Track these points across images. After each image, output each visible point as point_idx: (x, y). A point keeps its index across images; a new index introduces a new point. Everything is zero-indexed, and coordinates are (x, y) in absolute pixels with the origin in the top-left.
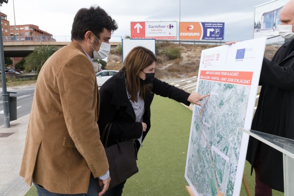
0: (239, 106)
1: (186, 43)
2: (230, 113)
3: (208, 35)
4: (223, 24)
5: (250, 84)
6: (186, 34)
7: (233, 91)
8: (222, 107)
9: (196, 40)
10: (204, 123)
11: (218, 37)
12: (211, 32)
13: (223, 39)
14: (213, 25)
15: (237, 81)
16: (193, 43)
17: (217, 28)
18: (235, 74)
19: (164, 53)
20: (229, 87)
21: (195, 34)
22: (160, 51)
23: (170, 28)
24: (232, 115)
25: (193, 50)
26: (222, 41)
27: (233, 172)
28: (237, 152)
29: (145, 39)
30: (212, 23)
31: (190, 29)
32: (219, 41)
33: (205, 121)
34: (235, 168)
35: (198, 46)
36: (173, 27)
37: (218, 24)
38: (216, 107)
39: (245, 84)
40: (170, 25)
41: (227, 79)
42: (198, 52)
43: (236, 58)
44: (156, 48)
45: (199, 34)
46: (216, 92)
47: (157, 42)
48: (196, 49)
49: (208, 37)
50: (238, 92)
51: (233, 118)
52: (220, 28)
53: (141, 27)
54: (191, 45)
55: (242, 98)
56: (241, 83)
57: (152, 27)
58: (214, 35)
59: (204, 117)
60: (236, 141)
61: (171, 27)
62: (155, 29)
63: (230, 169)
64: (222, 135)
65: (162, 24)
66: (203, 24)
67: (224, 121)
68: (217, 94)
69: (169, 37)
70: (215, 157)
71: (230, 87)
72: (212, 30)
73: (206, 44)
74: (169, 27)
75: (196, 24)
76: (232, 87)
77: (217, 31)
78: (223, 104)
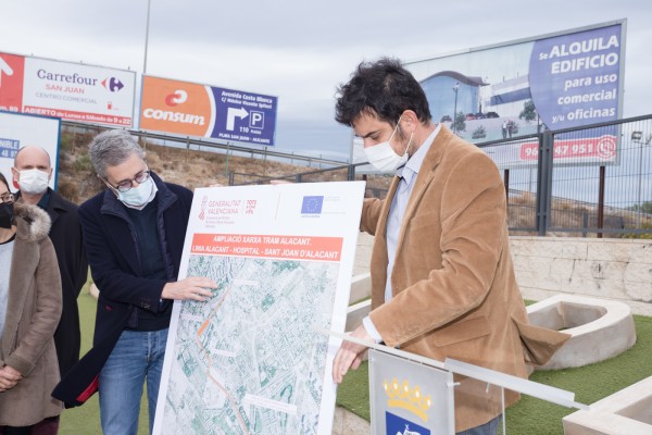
0: (316, 300)
1: (160, 142)
2: (293, 318)
3: (230, 126)
4: (275, 99)
5: (338, 259)
6: (163, 115)
7: (298, 273)
8: (271, 308)
9: (191, 137)
10: (213, 351)
11: (257, 136)
12: (237, 119)
13: (271, 143)
14: (245, 99)
15: (308, 254)
16: (183, 146)
17: (257, 109)
18: (304, 242)
19: (86, 165)
20: (289, 266)
21: (190, 119)
22: (73, 159)
23: (112, 90)
24: (300, 320)
25: (180, 167)
26: (270, 148)
27: (309, 430)
28: (317, 388)
29: (19, 113)
30: (242, 93)
31: (175, 100)
32: (260, 147)
33: (218, 346)
34: (313, 421)
35: (198, 154)
36: (120, 86)
37: (259, 99)
38: (254, 311)
39: (326, 259)
40: (113, 80)
41: (282, 251)
42: (199, 173)
43: (303, 212)
44: (61, 146)
45: (202, 118)
46: (252, 279)
47: (62, 127)
48: (191, 166)
49: (230, 132)
50: (312, 274)
51: (303, 324)
52: (264, 109)
53: (9, 72)
54: (177, 151)
55: (322, 285)
56: (316, 258)
57: (50, 77)
58: (246, 130)
59: (213, 338)
60: (312, 367)
61: (114, 85)
62: (58, 83)
63: (300, 427)
64: (275, 365)
65: (83, 73)
66: (217, 91)
67: (277, 336)
68: (256, 284)
69: (106, 116)
70: (257, 417)
71: (289, 268)
72: (243, 114)
73: (224, 151)
74: (108, 84)
75: (194, 89)
76: (295, 267)
77: (256, 117)
78: (273, 302)
